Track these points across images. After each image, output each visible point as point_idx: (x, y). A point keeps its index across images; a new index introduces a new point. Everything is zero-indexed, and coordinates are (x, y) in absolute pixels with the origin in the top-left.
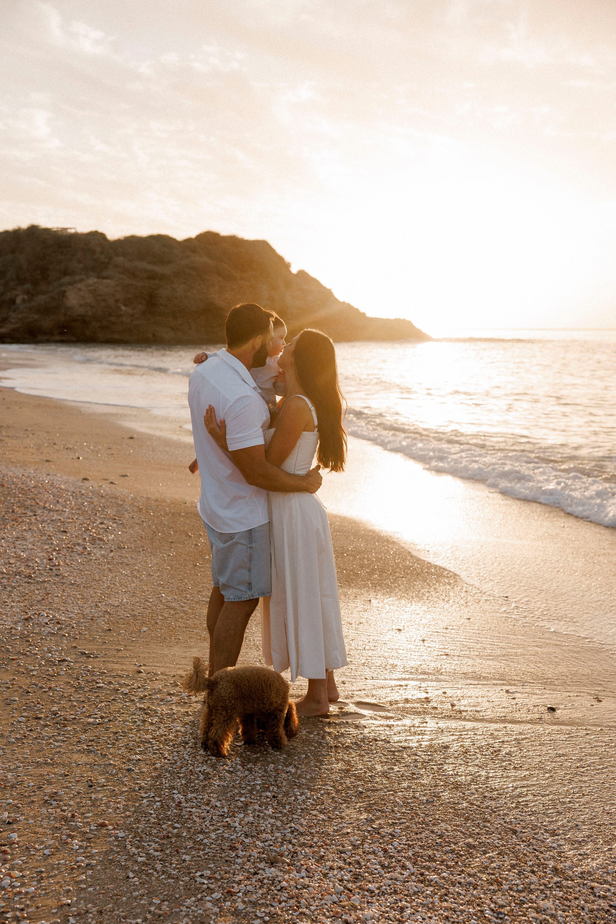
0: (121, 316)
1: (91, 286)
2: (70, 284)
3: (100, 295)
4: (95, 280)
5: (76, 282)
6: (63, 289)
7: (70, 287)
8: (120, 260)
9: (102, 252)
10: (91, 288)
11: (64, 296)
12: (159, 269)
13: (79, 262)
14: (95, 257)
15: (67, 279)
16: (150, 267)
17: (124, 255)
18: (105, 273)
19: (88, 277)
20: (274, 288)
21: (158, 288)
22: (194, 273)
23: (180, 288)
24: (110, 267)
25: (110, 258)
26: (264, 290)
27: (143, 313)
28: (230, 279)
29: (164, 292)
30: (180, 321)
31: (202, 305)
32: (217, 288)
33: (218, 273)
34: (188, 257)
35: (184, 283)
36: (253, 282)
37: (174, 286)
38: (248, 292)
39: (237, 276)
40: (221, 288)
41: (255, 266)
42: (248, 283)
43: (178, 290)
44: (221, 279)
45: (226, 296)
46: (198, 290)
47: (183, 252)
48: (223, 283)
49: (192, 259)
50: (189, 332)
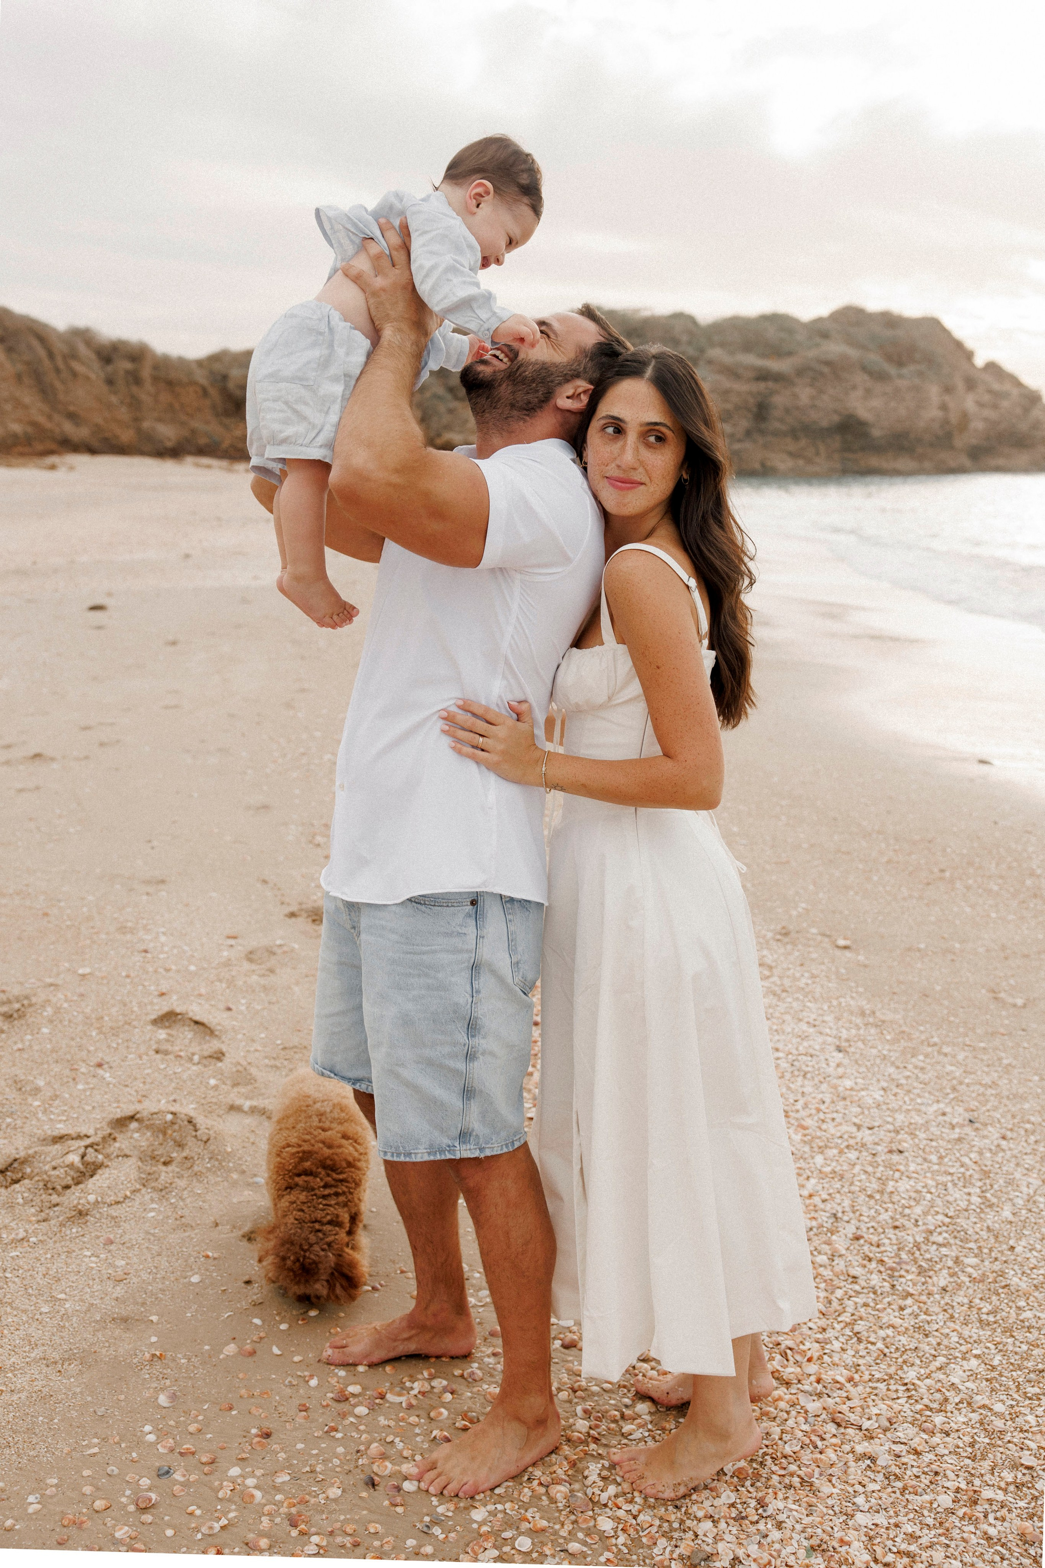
8: (716, 353)
9: (690, 343)
12: (773, 365)
16: (760, 362)
17: (722, 345)
20: (948, 390)
21: (772, 393)
22: (826, 370)
23: (804, 394)
24: (701, 363)
25: (702, 351)
26: (934, 392)
27: (748, 433)
28: (880, 376)
29: (780, 400)
30: (803, 442)
31: (836, 418)
32: (859, 393)
33: (864, 369)
34: (817, 345)
35: (812, 385)
36: (916, 381)
37: (795, 390)
38: (908, 396)
39: (892, 372)
40: (867, 391)
41: (918, 356)
42: (908, 383)
43: (801, 395)
44: (866, 378)
45: (874, 404)
46: (831, 395)
47: (809, 339)
48: (869, 384)
49: (823, 348)
50: (816, 459)
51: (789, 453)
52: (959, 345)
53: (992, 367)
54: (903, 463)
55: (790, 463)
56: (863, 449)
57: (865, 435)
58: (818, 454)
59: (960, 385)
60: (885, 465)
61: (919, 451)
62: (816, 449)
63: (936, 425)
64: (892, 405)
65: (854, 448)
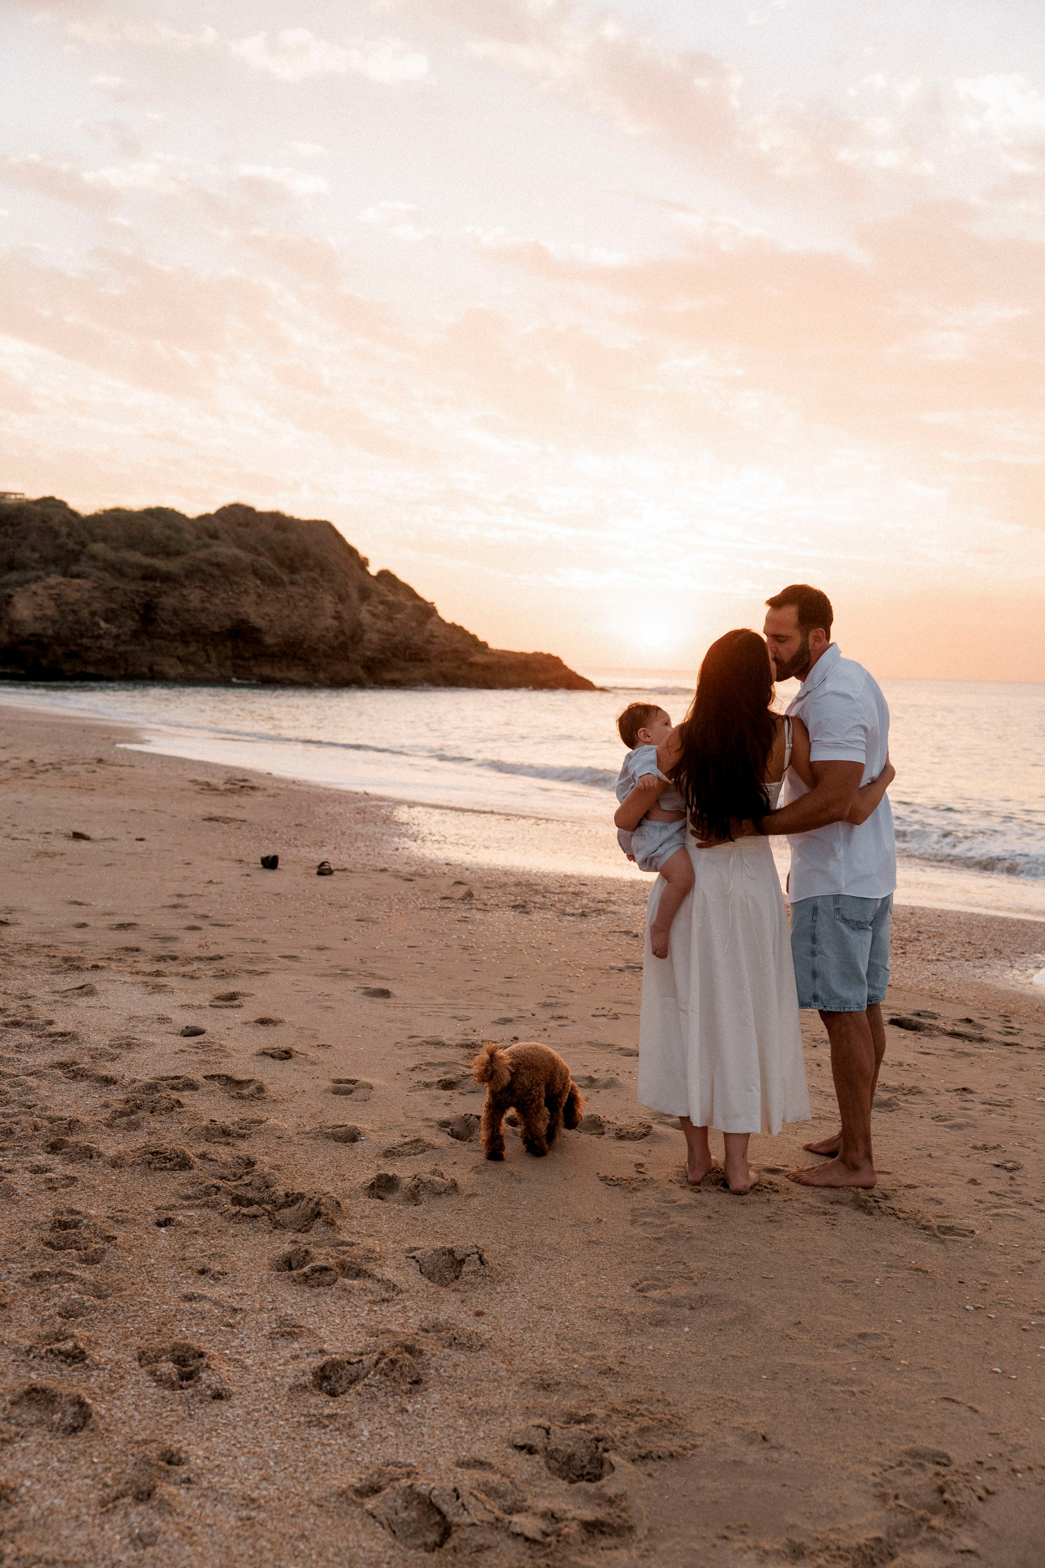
0: (99, 637)
1: (52, 588)
2: (20, 584)
3: (67, 604)
4: (61, 579)
5: (27, 582)
6: (8, 591)
7: (19, 589)
8: (98, 548)
9: (69, 535)
10: (51, 592)
11: (8, 603)
12: (161, 564)
13: (33, 549)
14: (59, 541)
15: (13, 576)
16: (147, 561)
17: (104, 540)
18: (74, 569)
19: (48, 575)
20: (342, 599)
21: (159, 595)
22: (217, 572)
23: (195, 596)
24: (83, 558)
25: (83, 545)
26: (327, 602)
27: (135, 634)
28: (274, 582)
29: (169, 601)
30: (193, 648)
31: (228, 623)
32: (253, 597)
33: (255, 573)
34: (207, 546)
35: (202, 588)
36: (310, 589)
37: (185, 592)
38: (302, 604)
39: (285, 578)
40: (260, 596)
41: (311, 562)
42: (302, 591)
43: (191, 598)
44: (259, 582)
45: (267, 610)
46: (223, 599)
47: (198, 538)
48: (262, 589)
49: (214, 549)
50: (207, 665)
51: (178, 658)
52: (352, 552)
53: (386, 576)
54: (296, 673)
55: (179, 668)
56: (255, 657)
57: (259, 642)
58: (209, 661)
59: (354, 595)
60: (278, 675)
61: (314, 660)
62: (208, 655)
63: (331, 634)
64: (286, 612)
65: (247, 655)
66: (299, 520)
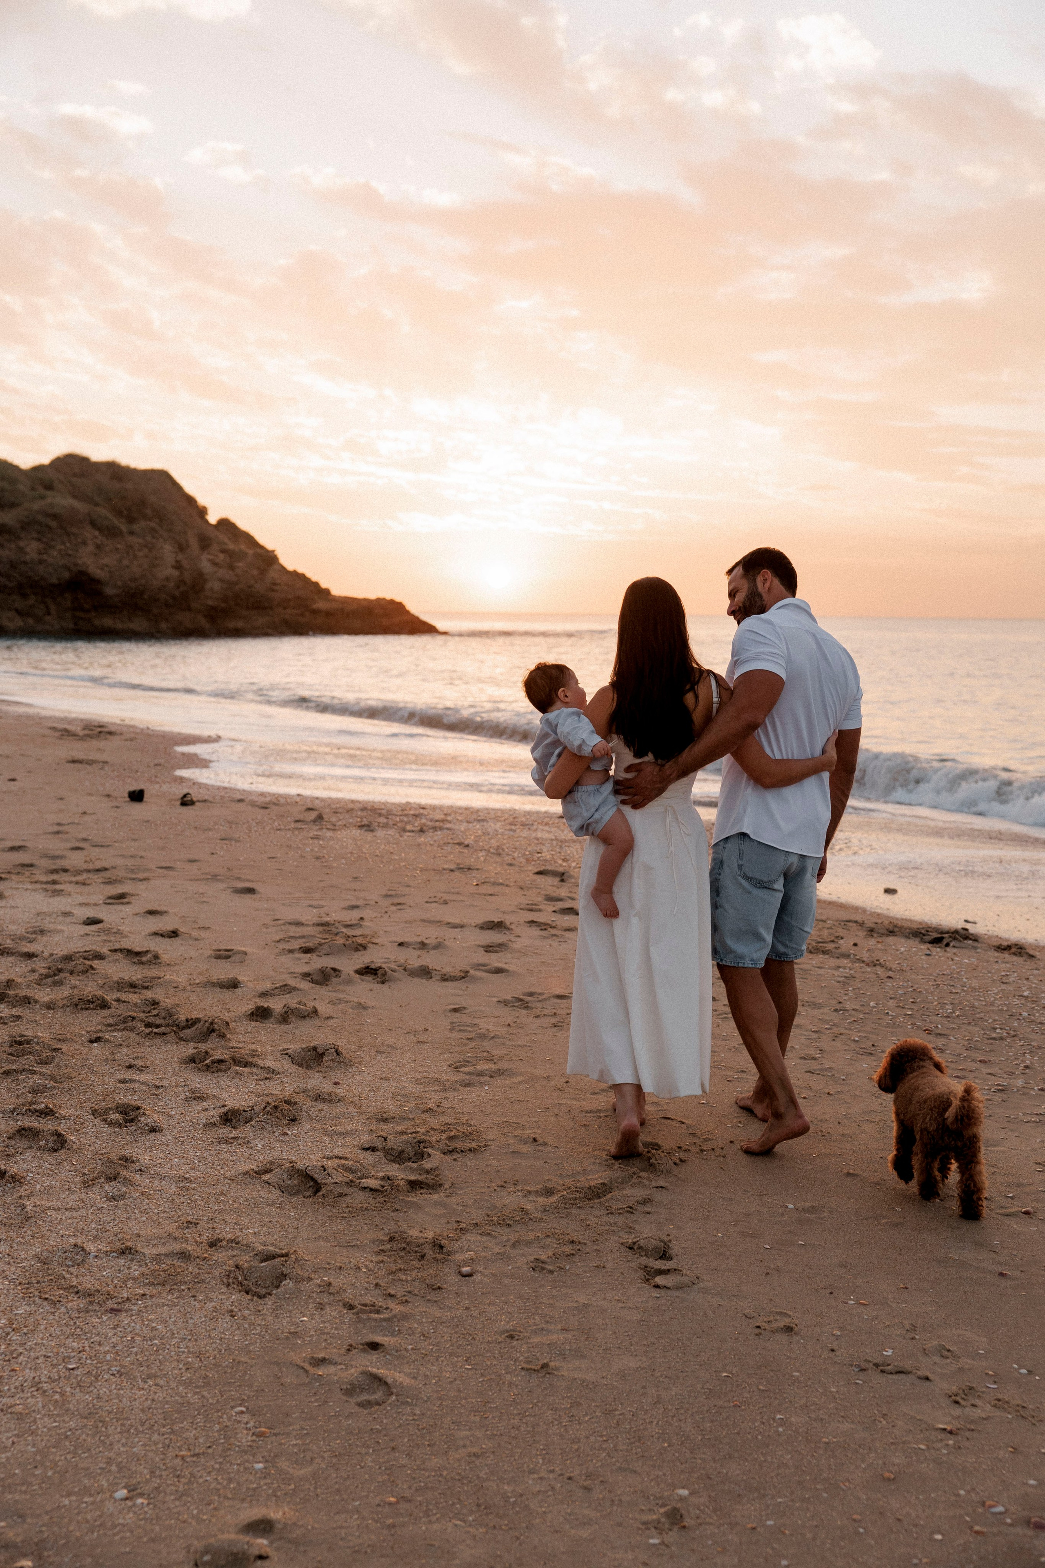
20: (181, 548)
22: (54, 524)
26: (167, 551)
28: (111, 532)
30: (32, 600)
31: (66, 575)
32: (91, 548)
33: (93, 524)
34: (42, 497)
35: (38, 540)
36: (149, 538)
37: (21, 544)
38: (141, 554)
39: (124, 528)
40: (98, 547)
41: (149, 512)
42: (140, 541)
43: (28, 550)
44: (97, 533)
45: (106, 561)
46: (60, 550)
47: (33, 489)
48: (100, 539)
49: (49, 500)
50: (47, 618)
51: (17, 610)
52: (191, 501)
53: (225, 524)
54: (138, 624)
55: (19, 622)
56: (95, 608)
57: (99, 593)
58: (49, 614)
59: (194, 544)
60: (119, 626)
61: (156, 611)
62: (47, 607)
63: (172, 585)
64: (126, 562)
65: (86, 606)
66: (135, 471)
